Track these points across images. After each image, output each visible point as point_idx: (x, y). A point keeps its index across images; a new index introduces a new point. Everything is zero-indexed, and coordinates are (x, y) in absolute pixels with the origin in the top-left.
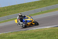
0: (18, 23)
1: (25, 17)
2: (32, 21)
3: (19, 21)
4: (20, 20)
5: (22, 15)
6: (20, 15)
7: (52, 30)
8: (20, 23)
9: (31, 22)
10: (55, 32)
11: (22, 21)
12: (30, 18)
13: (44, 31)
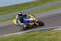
0: (18, 24)
1: (26, 16)
2: (36, 20)
3: (19, 22)
4: (20, 20)
5: (22, 14)
6: (19, 14)
7: (24, 36)
8: (20, 24)
9: (34, 22)
10: (27, 38)
11: (22, 21)
12: (33, 17)
13: (16, 37)
